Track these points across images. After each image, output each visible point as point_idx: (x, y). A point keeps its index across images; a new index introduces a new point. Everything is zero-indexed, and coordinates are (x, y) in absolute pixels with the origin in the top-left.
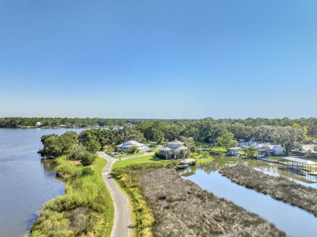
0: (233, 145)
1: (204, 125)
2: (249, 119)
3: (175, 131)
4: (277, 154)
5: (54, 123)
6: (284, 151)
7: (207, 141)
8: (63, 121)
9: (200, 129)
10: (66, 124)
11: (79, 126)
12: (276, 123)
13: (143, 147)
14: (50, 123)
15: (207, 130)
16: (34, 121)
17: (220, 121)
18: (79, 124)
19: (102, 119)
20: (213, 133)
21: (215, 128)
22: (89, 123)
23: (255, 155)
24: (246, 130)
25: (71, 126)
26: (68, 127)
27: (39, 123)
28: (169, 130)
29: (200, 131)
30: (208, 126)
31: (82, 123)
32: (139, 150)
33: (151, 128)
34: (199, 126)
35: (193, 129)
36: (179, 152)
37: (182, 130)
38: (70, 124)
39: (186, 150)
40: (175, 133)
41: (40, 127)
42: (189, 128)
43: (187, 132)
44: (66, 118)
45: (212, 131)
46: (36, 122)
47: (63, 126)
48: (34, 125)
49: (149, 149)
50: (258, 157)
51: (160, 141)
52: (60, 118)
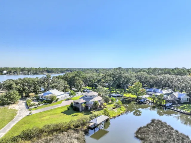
0: (142, 93)
1: (117, 74)
2: (149, 69)
3: (93, 79)
4: (182, 102)
5: (15, 71)
6: (188, 99)
7: (119, 87)
8: (22, 70)
9: (113, 78)
10: (24, 72)
11: (33, 73)
12: (171, 72)
13: (63, 96)
14: (13, 71)
15: (119, 79)
16: (2, 70)
17: (127, 70)
18: (33, 72)
19: (49, 69)
20: (124, 81)
21: (125, 77)
22: (40, 71)
23: (164, 103)
24: (151, 78)
25: (27, 73)
26: (25, 74)
27: (5, 72)
28: (89, 78)
29: (114, 79)
30: (120, 75)
31: (35, 71)
32: (58, 99)
33: (74, 77)
34: (112, 75)
35: (108, 78)
36: (93, 103)
37: (99, 78)
38: (26, 72)
39: (99, 101)
40: (93, 81)
41: (5, 74)
42: (105, 77)
43: (103, 80)
44: (24, 68)
45: (124, 79)
46: (3, 71)
47: (22, 73)
48: (2, 73)
49: (68, 97)
50: (167, 105)
51: (79, 89)
52: (21, 68)
